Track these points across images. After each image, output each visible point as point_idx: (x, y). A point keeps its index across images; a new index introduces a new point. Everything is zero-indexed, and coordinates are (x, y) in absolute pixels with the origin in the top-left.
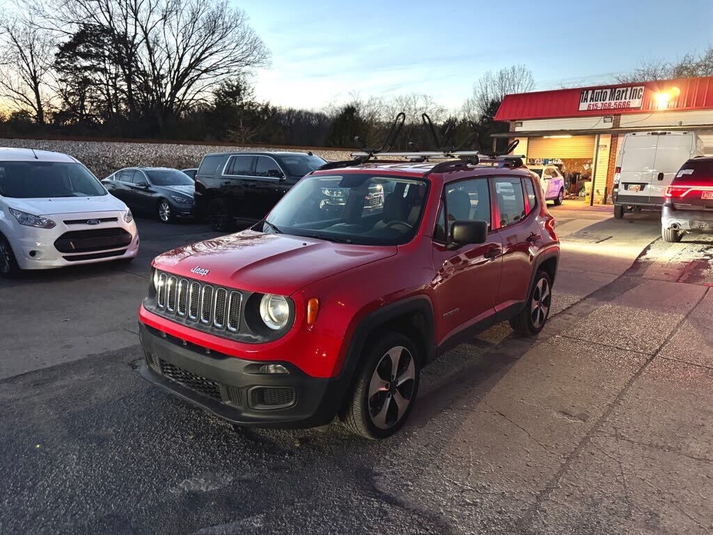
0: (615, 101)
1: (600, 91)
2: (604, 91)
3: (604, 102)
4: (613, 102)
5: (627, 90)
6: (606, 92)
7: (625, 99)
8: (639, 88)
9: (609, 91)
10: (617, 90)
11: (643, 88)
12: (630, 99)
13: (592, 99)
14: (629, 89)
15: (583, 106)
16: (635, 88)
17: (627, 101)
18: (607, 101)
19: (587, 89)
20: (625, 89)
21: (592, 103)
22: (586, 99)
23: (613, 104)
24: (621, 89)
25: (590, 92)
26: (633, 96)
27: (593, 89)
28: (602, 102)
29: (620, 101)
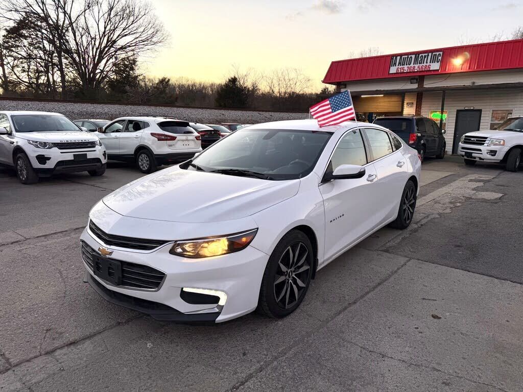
0: (418, 65)
1: (407, 56)
2: (410, 56)
3: (410, 66)
4: (416, 66)
5: (428, 55)
6: (411, 57)
7: (427, 63)
8: (438, 53)
9: (413, 56)
10: (420, 55)
11: (441, 53)
12: (430, 63)
13: (399, 63)
14: (430, 54)
15: (393, 70)
16: (435, 53)
17: (428, 64)
18: (412, 65)
19: (396, 55)
20: (426, 54)
21: (400, 67)
22: (395, 64)
23: (416, 68)
24: (423, 55)
25: (399, 58)
26: (433, 61)
27: (401, 55)
28: (408, 66)
29: (422, 64)
